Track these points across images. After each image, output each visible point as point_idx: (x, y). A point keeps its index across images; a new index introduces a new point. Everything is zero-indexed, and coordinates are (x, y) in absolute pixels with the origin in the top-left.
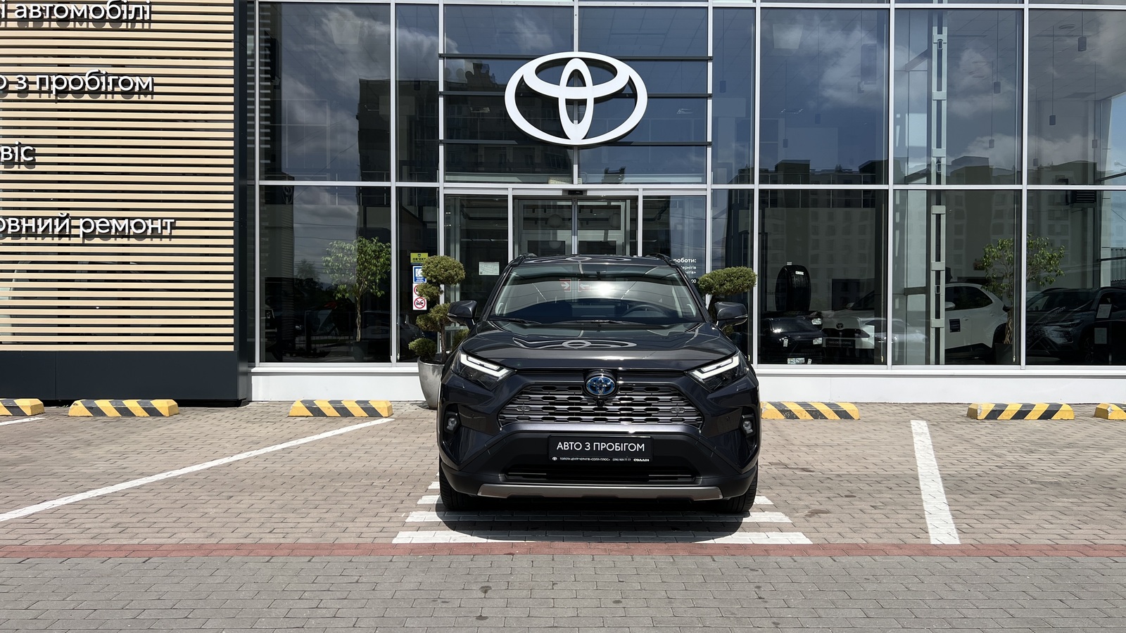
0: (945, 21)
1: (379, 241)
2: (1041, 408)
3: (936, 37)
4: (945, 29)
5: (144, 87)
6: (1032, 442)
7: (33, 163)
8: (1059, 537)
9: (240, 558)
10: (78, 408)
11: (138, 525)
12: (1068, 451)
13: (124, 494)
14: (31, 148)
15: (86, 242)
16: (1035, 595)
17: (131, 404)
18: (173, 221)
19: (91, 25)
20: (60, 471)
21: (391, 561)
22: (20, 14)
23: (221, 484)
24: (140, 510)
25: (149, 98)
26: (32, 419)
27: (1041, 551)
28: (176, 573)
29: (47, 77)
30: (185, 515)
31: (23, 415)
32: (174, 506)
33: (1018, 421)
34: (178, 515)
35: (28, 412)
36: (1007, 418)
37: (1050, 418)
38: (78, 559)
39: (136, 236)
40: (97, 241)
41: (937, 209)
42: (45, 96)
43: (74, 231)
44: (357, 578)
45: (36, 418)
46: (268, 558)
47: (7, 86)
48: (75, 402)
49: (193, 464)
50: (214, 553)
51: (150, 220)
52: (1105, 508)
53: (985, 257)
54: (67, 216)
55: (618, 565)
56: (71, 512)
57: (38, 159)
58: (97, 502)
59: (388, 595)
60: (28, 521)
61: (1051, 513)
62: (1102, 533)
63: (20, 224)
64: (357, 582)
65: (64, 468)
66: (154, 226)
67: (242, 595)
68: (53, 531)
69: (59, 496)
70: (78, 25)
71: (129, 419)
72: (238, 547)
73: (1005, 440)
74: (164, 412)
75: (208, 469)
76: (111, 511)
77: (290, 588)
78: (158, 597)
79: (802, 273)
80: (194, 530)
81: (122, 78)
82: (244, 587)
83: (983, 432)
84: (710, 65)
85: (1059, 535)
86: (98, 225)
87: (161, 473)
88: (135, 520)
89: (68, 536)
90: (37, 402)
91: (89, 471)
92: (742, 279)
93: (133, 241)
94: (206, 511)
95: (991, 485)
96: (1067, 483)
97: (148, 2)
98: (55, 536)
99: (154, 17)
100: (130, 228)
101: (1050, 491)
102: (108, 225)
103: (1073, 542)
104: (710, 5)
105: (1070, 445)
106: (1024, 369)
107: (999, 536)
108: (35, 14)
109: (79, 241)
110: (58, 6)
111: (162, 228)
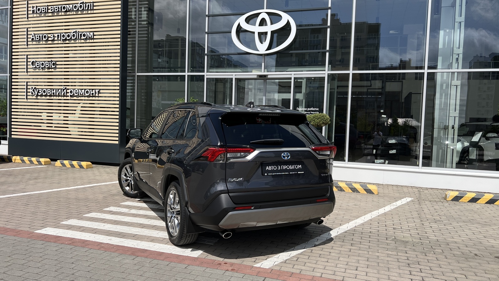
2: (489, 197)
5: (90, 36)
7: (55, 68)
10: (58, 163)
14: (55, 62)
15: (72, 98)
17: (75, 163)
18: (99, 90)
19: (74, 13)
22: (52, 10)
25: (92, 41)
26: (45, 166)
29: (60, 34)
33: (472, 203)
35: (43, 163)
36: (465, 201)
39: (87, 96)
40: (75, 98)
41: (456, 83)
42: (60, 42)
43: (68, 94)
47: (48, 39)
48: (58, 161)
51: (92, 90)
54: (66, 88)
57: (57, 66)
63: (51, 91)
66: (92, 92)
70: (70, 13)
71: (72, 169)
74: (85, 167)
79: (385, 116)
81: (83, 33)
84: (329, 11)
86: (75, 92)
90: (48, 160)
93: (86, 98)
97: (92, 2)
99: (95, 8)
100: (85, 93)
102: (78, 92)
108: (56, 10)
109: (69, 98)
110: (63, 6)
111: (96, 93)
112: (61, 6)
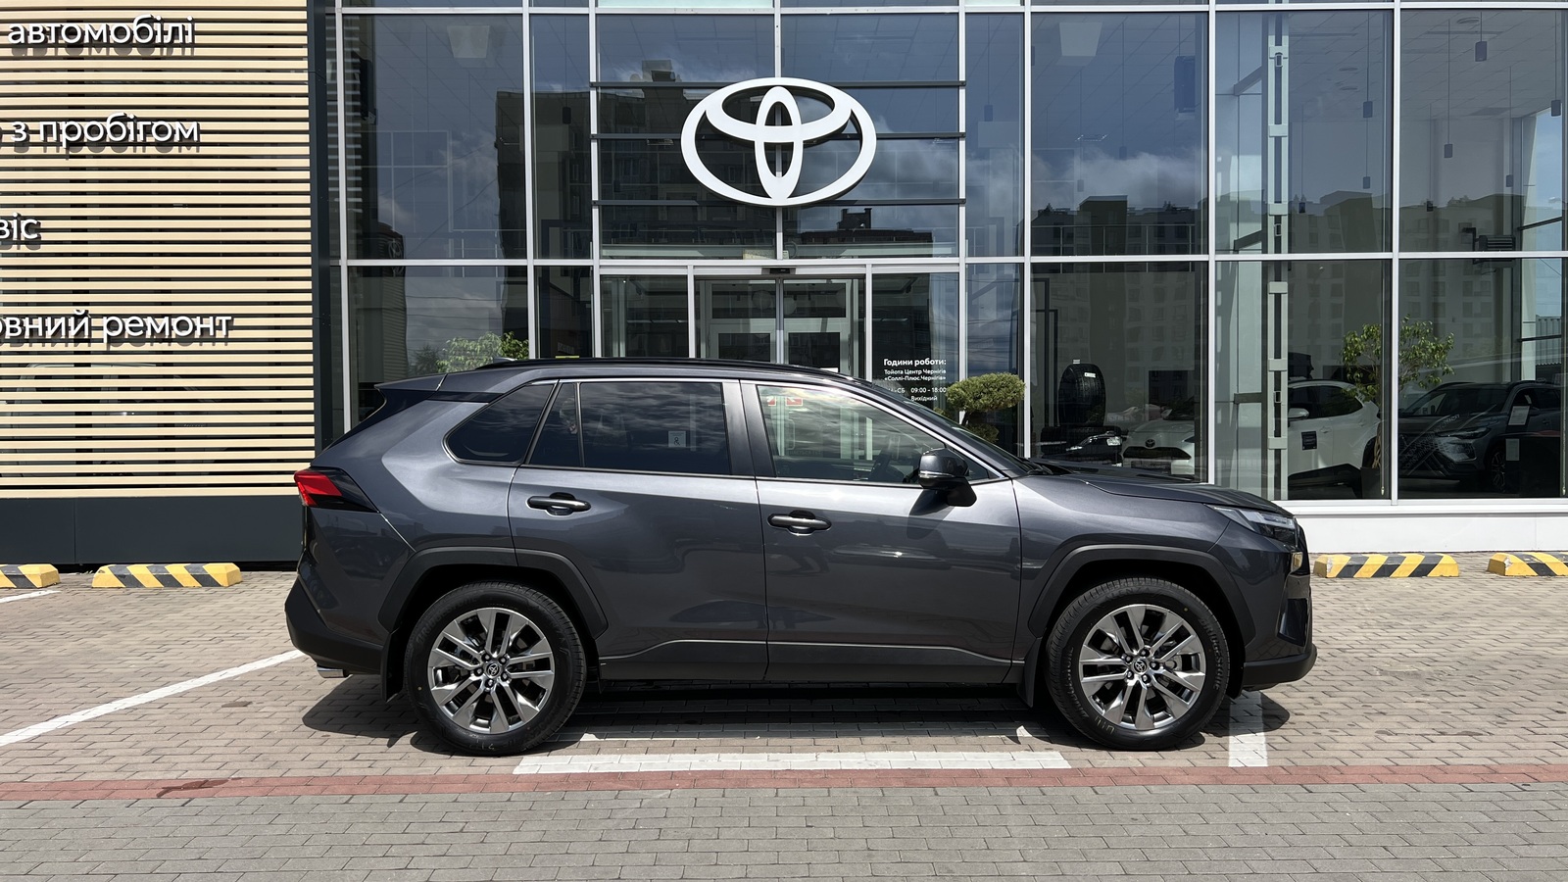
0: (1285, 29)
1: (514, 338)
2: (1413, 562)
3: (1273, 49)
4: (1285, 39)
5: (187, 136)
6: (1394, 612)
7: (38, 242)
8: (1402, 755)
9: (310, 797)
10: (105, 576)
11: (178, 750)
12: (1441, 625)
13: (161, 704)
14: (35, 222)
15: (112, 348)
16: (1353, 840)
17: (177, 570)
18: (230, 318)
19: (112, 52)
20: (77, 671)
21: (509, 800)
22: (15, 37)
23: (292, 688)
24: (181, 729)
25: (193, 150)
26: (43, 593)
27: (1373, 776)
28: (223, 821)
29: (54, 124)
30: (241, 735)
31: (31, 587)
32: (227, 722)
33: (1382, 580)
34: (232, 736)
35: (37, 583)
36: (1366, 575)
37: (1426, 575)
38: (97, 802)
39: (179, 340)
40: (127, 347)
41: (1275, 287)
42: (51, 150)
43: (95, 334)
44: (462, 825)
45: (49, 591)
46: (346, 798)
48: (101, 568)
49: (257, 658)
50: (277, 791)
51: (198, 318)
52: (1472, 711)
53: (1346, 349)
54: (86, 314)
55: (809, 802)
56: (90, 732)
57: (45, 236)
58: (126, 717)
59: (500, 849)
60: (33, 746)
61: (1399, 719)
62: (1461, 747)
63: (21, 325)
64: (461, 831)
65: (83, 666)
66: (203, 326)
67: (308, 851)
68: (64, 762)
69: (75, 709)
70: (94, 52)
71: (174, 591)
72: (308, 782)
73: (1359, 609)
74: (222, 580)
75: (276, 666)
76: (141, 730)
77: (373, 840)
78: (198, 856)
79: (1093, 375)
80: (251, 757)
81: (156, 124)
82: (312, 840)
83: (1332, 596)
84: (962, 92)
85: (1403, 751)
86: (127, 326)
87: (212, 672)
88: (174, 743)
89: (82, 769)
90: (50, 568)
91: (116, 670)
92: (1004, 389)
93: (175, 346)
94: (269, 728)
95: (1325, 678)
96: (1430, 673)
97: (190, 19)
98: (67, 768)
99: (199, 39)
100: (171, 328)
101: (1405, 685)
102: (141, 325)
103: (1418, 762)
104: (962, 9)
105: (1445, 616)
106: (1396, 505)
107: (1322, 753)
108: (36, 37)
109: (103, 347)
110: (66, 26)
111: (215, 328)
112: (58, 25)
